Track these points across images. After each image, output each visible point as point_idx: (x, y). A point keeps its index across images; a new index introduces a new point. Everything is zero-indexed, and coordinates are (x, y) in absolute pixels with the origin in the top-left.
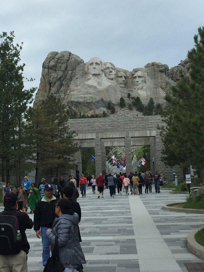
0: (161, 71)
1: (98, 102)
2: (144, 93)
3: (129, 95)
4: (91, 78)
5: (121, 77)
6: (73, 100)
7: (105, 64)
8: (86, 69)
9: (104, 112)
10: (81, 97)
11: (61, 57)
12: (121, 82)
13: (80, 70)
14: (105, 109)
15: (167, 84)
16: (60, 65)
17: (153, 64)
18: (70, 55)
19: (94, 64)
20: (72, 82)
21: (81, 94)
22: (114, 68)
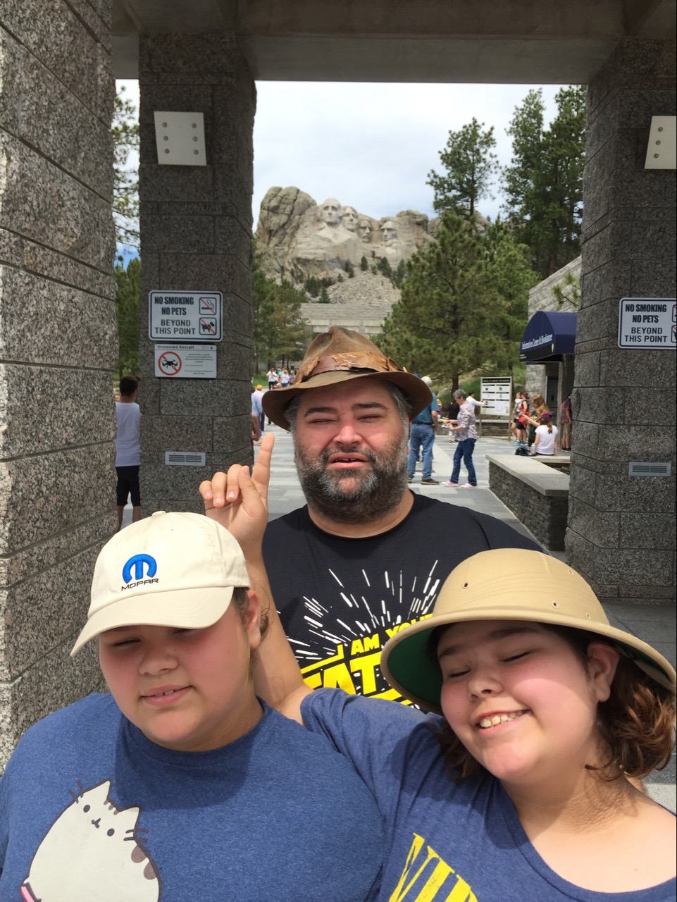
0: (418, 224)
1: (332, 261)
2: (394, 251)
3: (373, 254)
4: (324, 227)
5: (364, 228)
6: (300, 255)
7: (345, 209)
8: (319, 214)
9: (340, 275)
10: (310, 254)
11: (285, 195)
12: (365, 235)
13: (310, 216)
14: (341, 272)
15: (424, 242)
16: (284, 206)
17: (408, 213)
18: (297, 193)
19: (330, 208)
20: (299, 231)
21: (311, 249)
22: (356, 216)
